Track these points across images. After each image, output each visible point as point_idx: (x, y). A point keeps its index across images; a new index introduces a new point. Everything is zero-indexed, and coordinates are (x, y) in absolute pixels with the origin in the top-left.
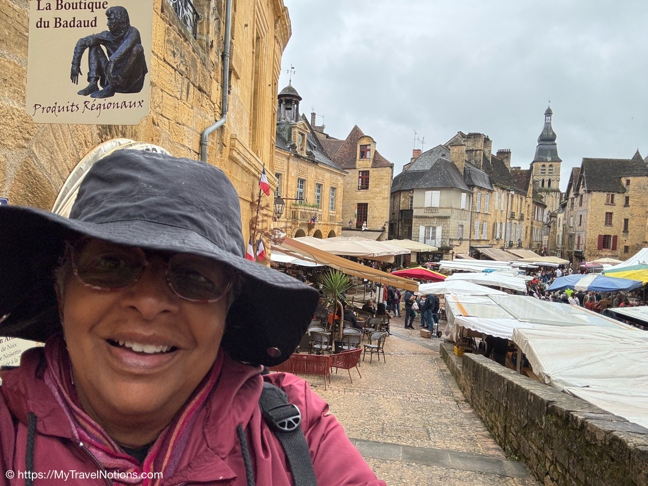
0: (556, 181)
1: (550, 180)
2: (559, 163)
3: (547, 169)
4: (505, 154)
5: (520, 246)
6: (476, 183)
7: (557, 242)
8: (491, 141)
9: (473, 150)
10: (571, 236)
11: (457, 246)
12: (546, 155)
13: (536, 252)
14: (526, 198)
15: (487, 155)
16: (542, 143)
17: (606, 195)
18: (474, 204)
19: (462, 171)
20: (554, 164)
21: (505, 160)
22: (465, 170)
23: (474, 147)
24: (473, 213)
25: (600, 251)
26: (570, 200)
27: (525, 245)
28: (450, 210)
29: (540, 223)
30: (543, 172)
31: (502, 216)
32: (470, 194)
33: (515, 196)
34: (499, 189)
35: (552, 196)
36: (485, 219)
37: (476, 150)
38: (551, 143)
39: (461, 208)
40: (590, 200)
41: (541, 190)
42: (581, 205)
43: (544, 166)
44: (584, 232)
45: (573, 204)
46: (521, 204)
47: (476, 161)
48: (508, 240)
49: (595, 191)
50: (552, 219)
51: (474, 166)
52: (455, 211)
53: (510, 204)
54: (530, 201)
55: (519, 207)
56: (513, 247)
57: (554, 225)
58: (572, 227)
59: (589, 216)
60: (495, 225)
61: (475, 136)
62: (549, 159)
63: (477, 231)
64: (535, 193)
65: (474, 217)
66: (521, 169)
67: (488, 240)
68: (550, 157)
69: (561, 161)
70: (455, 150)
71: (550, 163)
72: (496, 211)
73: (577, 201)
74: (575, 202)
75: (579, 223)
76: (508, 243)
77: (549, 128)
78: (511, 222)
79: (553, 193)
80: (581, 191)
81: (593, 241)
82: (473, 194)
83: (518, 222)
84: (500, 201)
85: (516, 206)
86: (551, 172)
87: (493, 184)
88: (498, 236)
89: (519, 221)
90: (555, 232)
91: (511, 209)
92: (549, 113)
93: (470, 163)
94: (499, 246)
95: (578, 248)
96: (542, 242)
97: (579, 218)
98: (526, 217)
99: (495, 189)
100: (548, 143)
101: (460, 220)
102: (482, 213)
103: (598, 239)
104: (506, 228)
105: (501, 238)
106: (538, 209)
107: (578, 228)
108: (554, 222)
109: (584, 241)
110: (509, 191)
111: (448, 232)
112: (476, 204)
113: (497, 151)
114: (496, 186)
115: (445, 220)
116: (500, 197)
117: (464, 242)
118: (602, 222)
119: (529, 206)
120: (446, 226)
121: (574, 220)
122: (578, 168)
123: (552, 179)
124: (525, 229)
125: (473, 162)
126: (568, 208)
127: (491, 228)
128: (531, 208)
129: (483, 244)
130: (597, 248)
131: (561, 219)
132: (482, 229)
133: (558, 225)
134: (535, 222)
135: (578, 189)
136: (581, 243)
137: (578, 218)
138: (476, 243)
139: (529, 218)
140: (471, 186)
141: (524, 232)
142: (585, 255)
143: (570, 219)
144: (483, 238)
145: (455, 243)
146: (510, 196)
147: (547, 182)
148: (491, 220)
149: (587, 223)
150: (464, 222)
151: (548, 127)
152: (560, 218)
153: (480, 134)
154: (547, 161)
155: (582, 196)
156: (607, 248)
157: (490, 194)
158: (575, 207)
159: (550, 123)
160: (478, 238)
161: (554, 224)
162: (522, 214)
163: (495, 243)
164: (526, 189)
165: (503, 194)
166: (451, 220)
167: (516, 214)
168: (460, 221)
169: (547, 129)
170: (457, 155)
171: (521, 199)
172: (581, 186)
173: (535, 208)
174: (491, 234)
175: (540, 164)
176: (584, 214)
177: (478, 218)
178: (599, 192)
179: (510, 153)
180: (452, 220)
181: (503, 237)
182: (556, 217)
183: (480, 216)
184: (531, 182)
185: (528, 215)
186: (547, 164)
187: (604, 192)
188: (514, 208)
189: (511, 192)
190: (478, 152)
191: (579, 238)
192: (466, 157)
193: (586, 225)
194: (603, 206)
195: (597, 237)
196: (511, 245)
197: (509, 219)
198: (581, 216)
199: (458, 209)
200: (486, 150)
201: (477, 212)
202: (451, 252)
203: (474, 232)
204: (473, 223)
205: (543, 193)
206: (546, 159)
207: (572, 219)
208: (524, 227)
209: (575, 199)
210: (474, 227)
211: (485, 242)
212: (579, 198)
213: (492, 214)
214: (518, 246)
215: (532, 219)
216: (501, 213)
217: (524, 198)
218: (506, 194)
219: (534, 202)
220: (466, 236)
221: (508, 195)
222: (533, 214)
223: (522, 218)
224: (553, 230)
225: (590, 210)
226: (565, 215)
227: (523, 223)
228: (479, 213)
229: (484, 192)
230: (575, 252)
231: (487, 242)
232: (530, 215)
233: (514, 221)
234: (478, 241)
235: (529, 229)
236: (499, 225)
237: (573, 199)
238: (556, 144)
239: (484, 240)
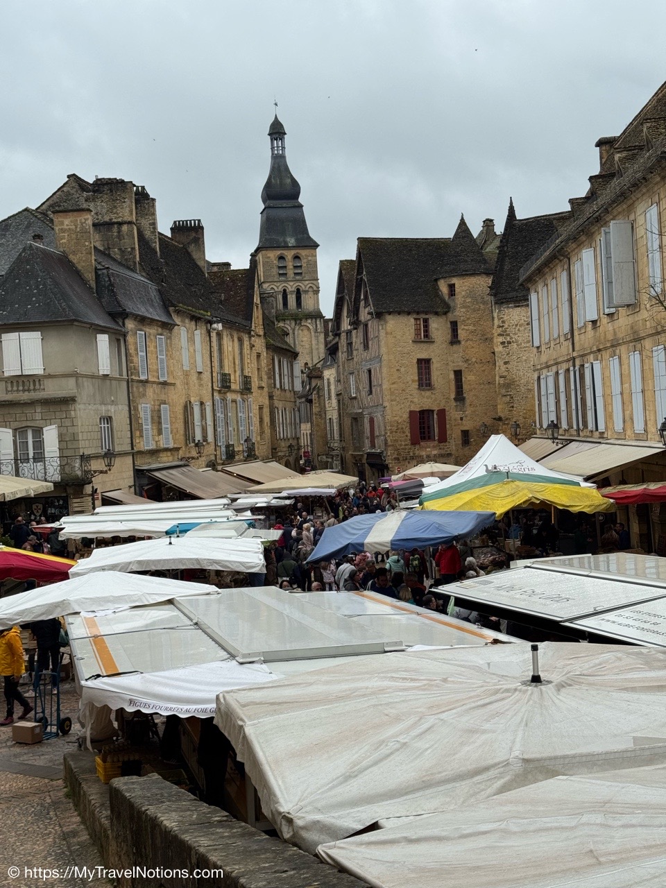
0: (311, 294)
1: (298, 290)
2: (312, 251)
3: (290, 265)
4: (190, 232)
5: (251, 456)
6: (130, 307)
7: (329, 436)
8: (154, 200)
9: (110, 224)
10: (356, 419)
11: (101, 472)
12: (283, 233)
13: (287, 465)
14: (250, 338)
15: (147, 234)
16: (272, 203)
17: (412, 320)
18: (132, 362)
19: (90, 277)
20: (303, 253)
21: (192, 248)
22: (97, 276)
23: (113, 216)
24: (133, 384)
25: (417, 446)
26: (343, 336)
27: (261, 450)
28: (72, 381)
29: (288, 394)
30: (281, 272)
31: (201, 385)
32: (119, 338)
33: (225, 333)
34: (187, 321)
35: (309, 329)
36: (163, 397)
37: (120, 224)
38: (291, 203)
39: (101, 373)
40: (382, 333)
41: (283, 315)
42: (366, 347)
43: (281, 258)
44: (380, 408)
45: (350, 344)
46: (241, 353)
47: (122, 252)
48: (222, 443)
49: (390, 313)
50: (314, 383)
51: (120, 264)
52: (87, 383)
53: (216, 354)
54: (260, 344)
55: (237, 362)
56: (237, 457)
57: (319, 397)
58: (355, 398)
59: (385, 370)
60: (187, 408)
61: (111, 188)
62: (291, 241)
63: (148, 427)
64: (268, 323)
65: (136, 394)
66: (232, 268)
67: (177, 449)
68: (292, 236)
69: (318, 246)
70: (67, 222)
71: (293, 252)
72: (187, 374)
73: (357, 338)
74: (354, 340)
75: (368, 388)
76: (223, 449)
77: (282, 168)
78: (224, 400)
79: (309, 321)
80: (364, 315)
81: (400, 426)
82: (125, 336)
83: (238, 398)
84: (192, 350)
85: (231, 358)
86: (299, 271)
87: (171, 309)
88: (198, 437)
89: (242, 394)
90: (323, 411)
91: (221, 366)
92: (277, 131)
93: (109, 256)
94: (203, 461)
95: (373, 446)
96: (298, 439)
97: (367, 375)
98: (255, 383)
99: (177, 320)
100: (284, 203)
101: (103, 403)
102: (154, 382)
103: (408, 420)
104: (214, 415)
105: (205, 439)
106: (279, 362)
107: (367, 401)
108: (319, 389)
109: (383, 428)
110: (211, 323)
111: (75, 438)
112: (135, 359)
113: (171, 225)
114: (178, 312)
115: (64, 408)
116: (191, 340)
117: (118, 462)
118: (413, 381)
119: (259, 356)
120: (68, 422)
121: (356, 382)
122: (352, 261)
123: (303, 287)
124: (257, 412)
125: (115, 253)
126: (342, 355)
127: (181, 416)
128: (264, 362)
129: (166, 459)
130: (409, 442)
131: (332, 380)
132: (160, 423)
133: (326, 396)
134: (277, 393)
135: (355, 312)
136: (377, 433)
137: (365, 377)
138: (147, 459)
139: (263, 385)
140: (118, 315)
141: (256, 420)
142: (389, 461)
143: (348, 379)
144: (162, 445)
145: (96, 465)
146: (214, 334)
147: (294, 296)
148: (177, 398)
149: (384, 387)
150: (112, 408)
151: (279, 167)
152: (328, 379)
153: (122, 182)
154: (286, 247)
155: (366, 325)
156: (429, 438)
157: (166, 332)
158: (355, 353)
159: (283, 157)
160: (152, 446)
161: (318, 393)
162: (246, 377)
163: (194, 453)
164: (249, 317)
165: (198, 332)
166: (78, 406)
167: (232, 377)
168: (103, 408)
169: (279, 171)
170: (74, 236)
171: (240, 340)
172: (362, 303)
173: (273, 360)
174: (182, 432)
175: (273, 255)
176: (375, 367)
177: (144, 395)
178: (399, 314)
179: (202, 228)
180: (82, 406)
181: (210, 438)
182: (320, 377)
183: (150, 391)
184: (257, 299)
185: (260, 378)
186: (289, 254)
187: (409, 313)
188: (226, 362)
189: (215, 326)
190: (125, 228)
191: (372, 421)
192: (96, 240)
193: (381, 390)
194: (410, 346)
195: (406, 416)
196: (231, 456)
197: (220, 392)
198: (370, 371)
199: (93, 377)
200: (145, 223)
201: (141, 381)
202: (88, 489)
203: (141, 431)
204: (136, 409)
205: (288, 322)
206: (286, 242)
207: (352, 379)
208: (255, 409)
209: (354, 332)
210: (138, 418)
211: (169, 454)
212: (361, 328)
213: (178, 383)
214: (246, 454)
215: (269, 386)
216: (199, 379)
217: (246, 338)
218: (204, 331)
219: (268, 347)
220: (122, 445)
221: (209, 332)
222: (271, 375)
223: (246, 388)
224: (318, 410)
225: (385, 357)
226: (338, 373)
227: (251, 398)
228: (147, 381)
229: (152, 331)
230: (369, 454)
231: (176, 453)
232: (265, 377)
233: (230, 396)
234: (154, 453)
235: (266, 411)
236: (197, 410)
237: (349, 333)
238: (302, 206)
239: (166, 450)
